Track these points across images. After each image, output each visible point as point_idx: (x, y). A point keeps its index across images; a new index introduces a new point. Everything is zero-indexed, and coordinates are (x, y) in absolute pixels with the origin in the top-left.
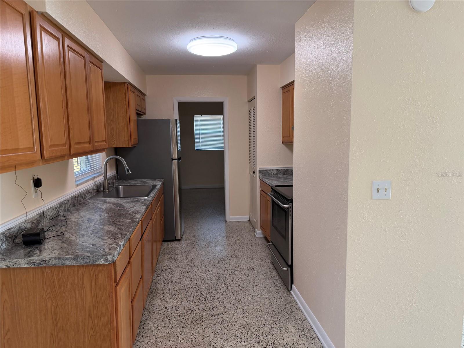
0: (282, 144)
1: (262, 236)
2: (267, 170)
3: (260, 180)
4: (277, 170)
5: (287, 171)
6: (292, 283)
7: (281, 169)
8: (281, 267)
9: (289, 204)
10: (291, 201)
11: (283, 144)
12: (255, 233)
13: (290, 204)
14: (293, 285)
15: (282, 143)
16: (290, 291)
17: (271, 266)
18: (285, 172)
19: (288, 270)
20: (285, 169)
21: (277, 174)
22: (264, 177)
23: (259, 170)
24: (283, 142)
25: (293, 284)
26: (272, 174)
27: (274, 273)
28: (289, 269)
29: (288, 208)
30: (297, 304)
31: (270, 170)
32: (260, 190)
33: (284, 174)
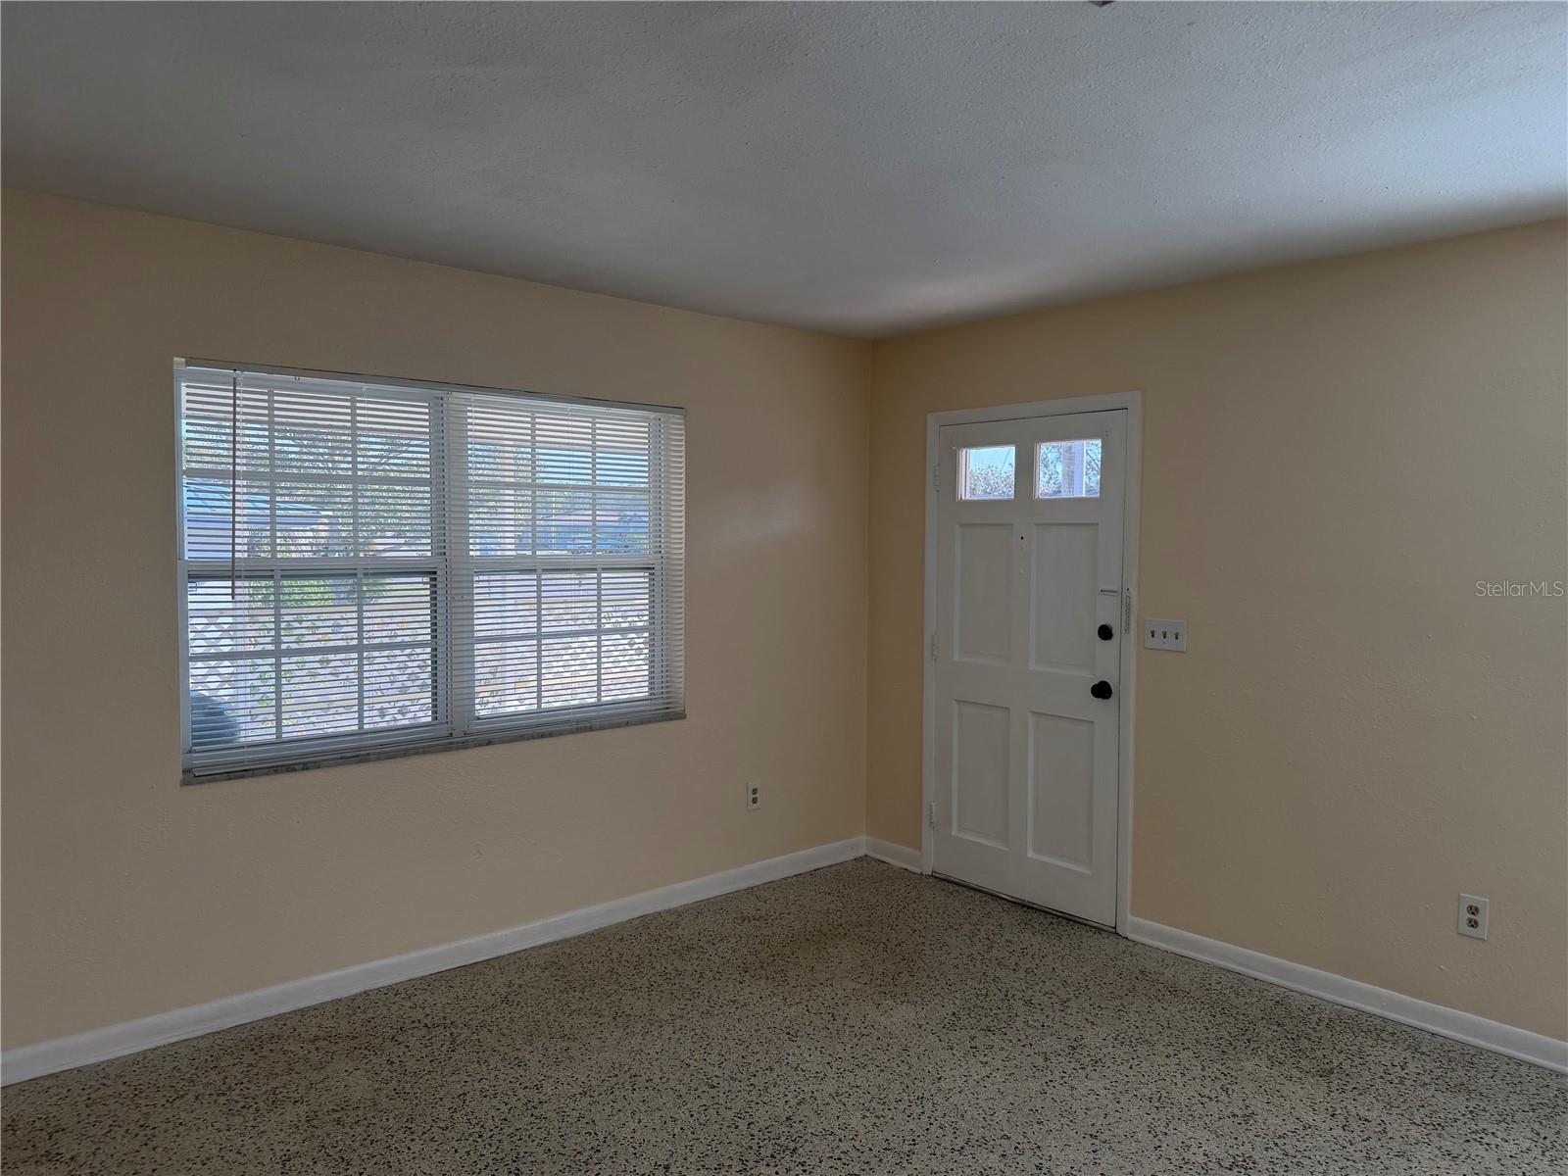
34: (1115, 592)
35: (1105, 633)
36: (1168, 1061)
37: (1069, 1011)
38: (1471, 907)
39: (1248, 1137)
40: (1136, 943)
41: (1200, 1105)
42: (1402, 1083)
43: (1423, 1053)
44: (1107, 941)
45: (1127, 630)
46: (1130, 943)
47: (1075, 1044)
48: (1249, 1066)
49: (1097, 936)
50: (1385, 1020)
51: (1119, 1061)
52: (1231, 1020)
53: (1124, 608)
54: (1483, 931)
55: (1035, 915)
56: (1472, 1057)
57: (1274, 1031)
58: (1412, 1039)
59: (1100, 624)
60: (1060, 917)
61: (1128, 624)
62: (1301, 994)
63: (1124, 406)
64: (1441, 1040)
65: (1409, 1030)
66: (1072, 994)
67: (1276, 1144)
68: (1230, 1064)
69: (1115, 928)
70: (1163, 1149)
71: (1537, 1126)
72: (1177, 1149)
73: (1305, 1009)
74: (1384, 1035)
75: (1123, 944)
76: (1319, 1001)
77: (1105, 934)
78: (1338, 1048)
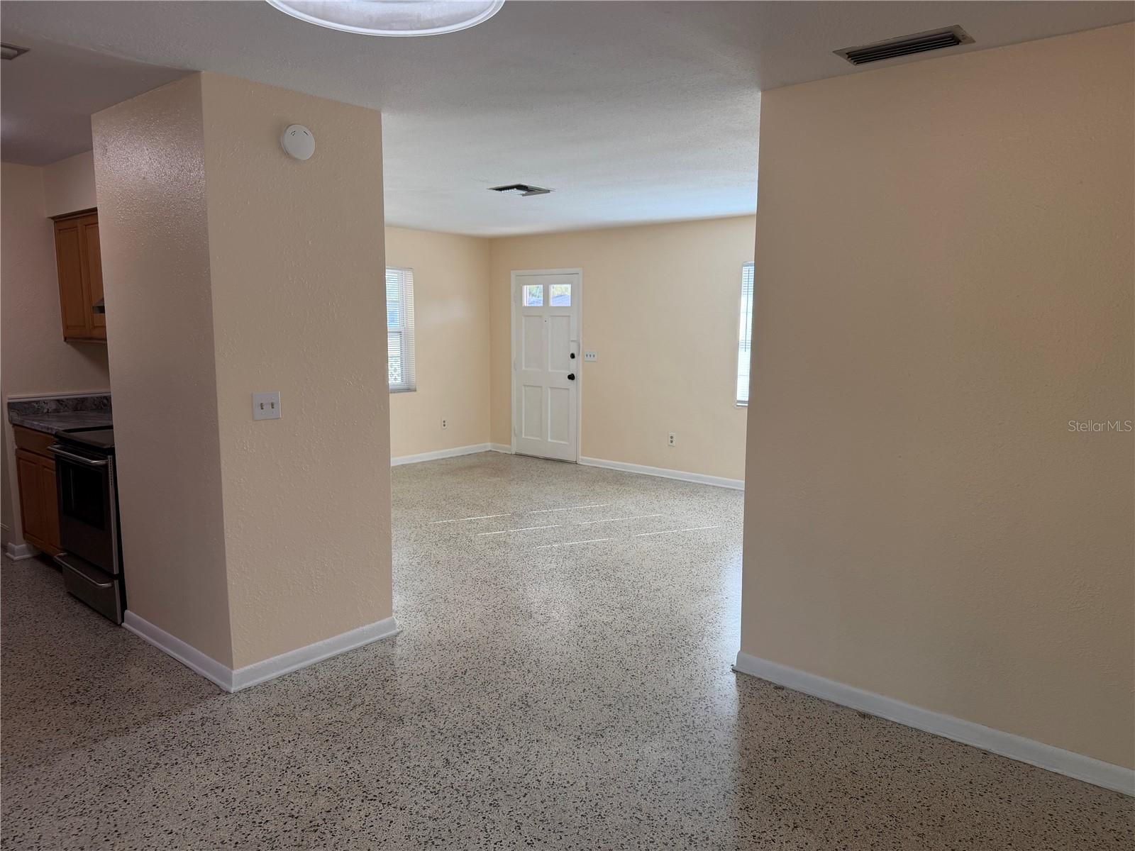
0: (65, 343)
1: (28, 556)
2: (30, 402)
3: (14, 425)
4: (58, 400)
5: (83, 402)
6: (124, 607)
7: (67, 399)
8: (96, 585)
9: (106, 458)
10: (112, 451)
11: (67, 342)
12: (8, 554)
13: (109, 456)
14: (126, 611)
15: (63, 339)
16: (120, 625)
17: (70, 600)
18: (78, 403)
19: (113, 586)
20: (76, 399)
21: (57, 411)
22: (25, 417)
23: (9, 404)
24: (65, 339)
25: (126, 609)
26: (46, 411)
27: (78, 608)
28: (116, 582)
29: (106, 466)
30: (138, 638)
31: (37, 402)
32: (16, 450)
33: (76, 409)
34: (575, 341)
35: (573, 356)
38: (671, 436)
43: (655, 481)
45: (579, 355)
46: (582, 466)
49: (570, 465)
50: (650, 476)
52: (602, 477)
53: (578, 347)
54: (674, 443)
56: (668, 481)
59: (571, 353)
60: (559, 461)
61: (579, 352)
62: (628, 472)
63: (578, 272)
64: (663, 478)
65: (655, 477)
69: (576, 461)
73: (627, 475)
74: (647, 478)
75: (579, 466)
76: (633, 473)
77: (573, 464)
78: (630, 480)
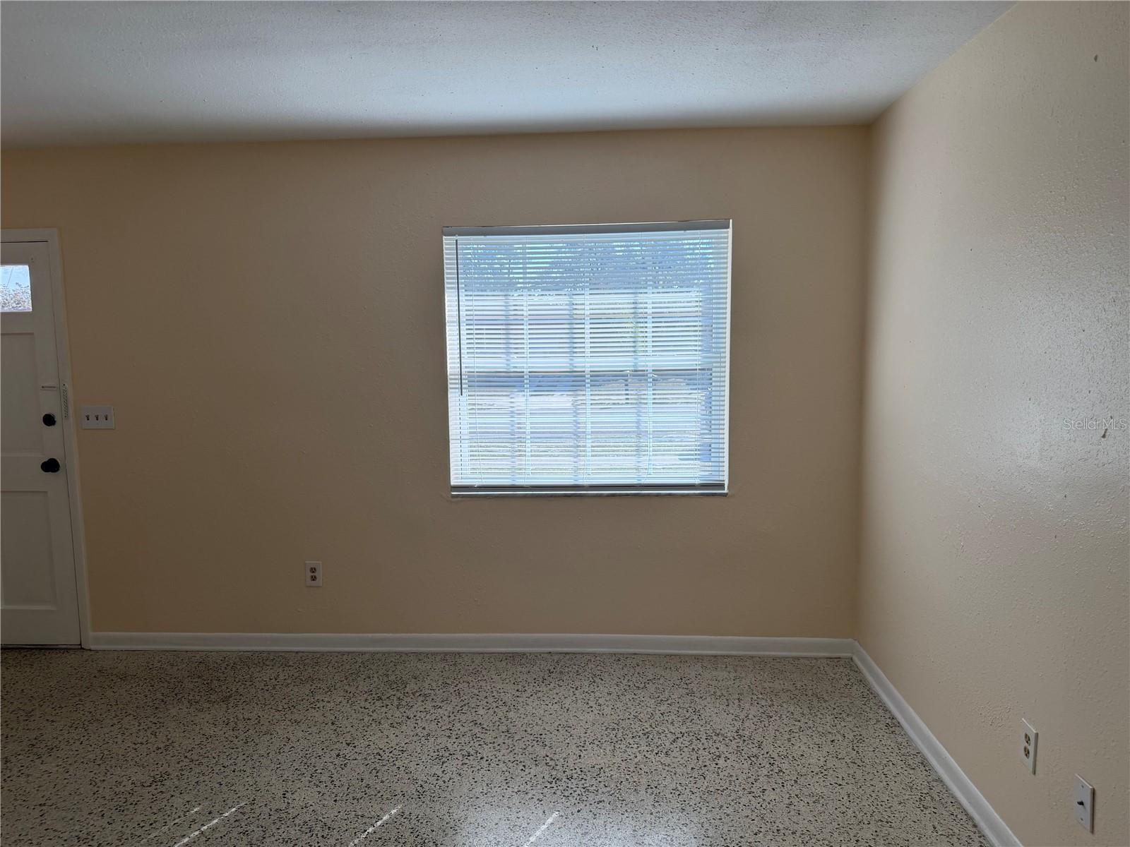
34: (54, 387)
35: (49, 420)
36: (112, 729)
37: (32, 719)
38: (312, 569)
39: (166, 760)
40: (97, 651)
41: (134, 751)
42: (274, 688)
43: (290, 666)
44: (73, 656)
45: (67, 417)
46: (92, 653)
47: (34, 742)
48: (173, 712)
49: (66, 654)
50: (269, 652)
51: (72, 741)
52: (166, 685)
53: (63, 400)
54: (319, 582)
55: (10, 654)
56: (316, 659)
57: (195, 682)
58: (282, 659)
59: (44, 414)
60: (33, 649)
61: (67, 411)
62: (217, 652)
63: (44, 239)
64: (300, 654)
65: (283, 654)
66: (37, 705)
67: (186, 757)
68: (160, 715)
69: (81, 645)
70: (100, 792)
71: (346, 688)
72: (111, 788)
73: (218, 661)
74: (267, 663)
75: (86, 654)
76: (229, 653)
77: (71, 652)
78: (237, 680)
